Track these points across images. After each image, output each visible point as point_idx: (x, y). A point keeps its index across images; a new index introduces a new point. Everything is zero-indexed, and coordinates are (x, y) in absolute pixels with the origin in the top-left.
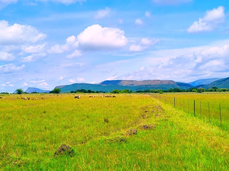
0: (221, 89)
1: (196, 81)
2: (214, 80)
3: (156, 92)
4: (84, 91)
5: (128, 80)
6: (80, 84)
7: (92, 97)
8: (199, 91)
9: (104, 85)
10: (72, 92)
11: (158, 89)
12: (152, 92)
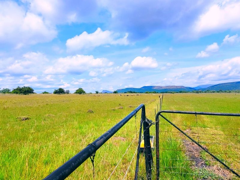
0: (212, 91)
1: (198, 86)
2: (210, 86)
3: (171, 93)
4: (131, 92)
5: (157, 86)
6: (130, 88)
7: (135, 95)
8: (197, 92)
9: (143, 89)
10: (125, 93)
11: (173, 91)
12: (169, 93)
